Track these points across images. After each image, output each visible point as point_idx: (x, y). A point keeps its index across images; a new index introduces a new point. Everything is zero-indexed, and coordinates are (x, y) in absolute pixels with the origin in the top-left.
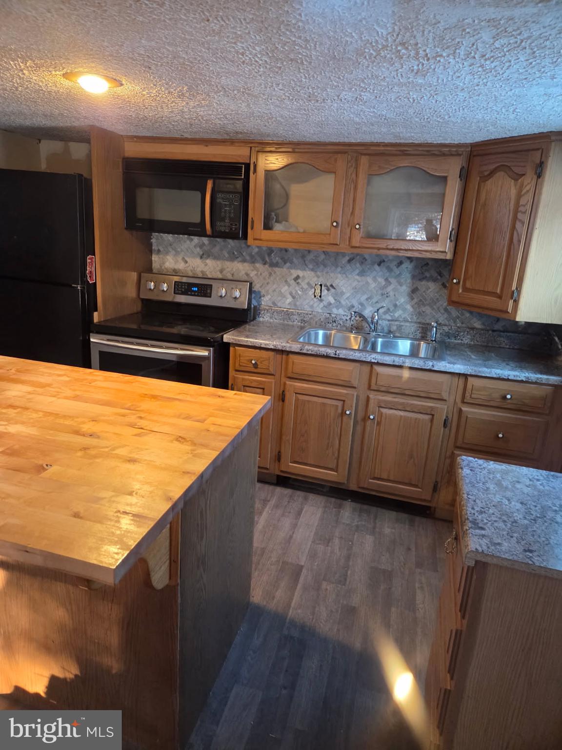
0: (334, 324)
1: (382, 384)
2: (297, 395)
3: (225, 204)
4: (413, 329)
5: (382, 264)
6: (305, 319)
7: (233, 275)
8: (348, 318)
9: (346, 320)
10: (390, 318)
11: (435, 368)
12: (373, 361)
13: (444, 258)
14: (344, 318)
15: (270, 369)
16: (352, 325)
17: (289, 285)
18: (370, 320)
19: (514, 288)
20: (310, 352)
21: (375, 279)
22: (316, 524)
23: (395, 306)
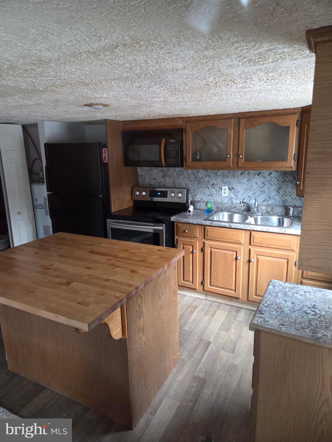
0: (235, 209)
1: (256, 242)
2: (211, 249)
3: (171, 150)
4: (280, 210)
5: (260, 175)
6: (219, 207)
8: (243, 205)
9: (241, 206)
10: (267, 204)
11: (286, 233)
12: (251, 229)
13: (291, 170)
15: (196, 235)
16: (245, 209)
17: (209, 189)
18: (253, 206)
20: (216, 225)
21: (256, 183)
22: (222, 320)
23: (269, 197)
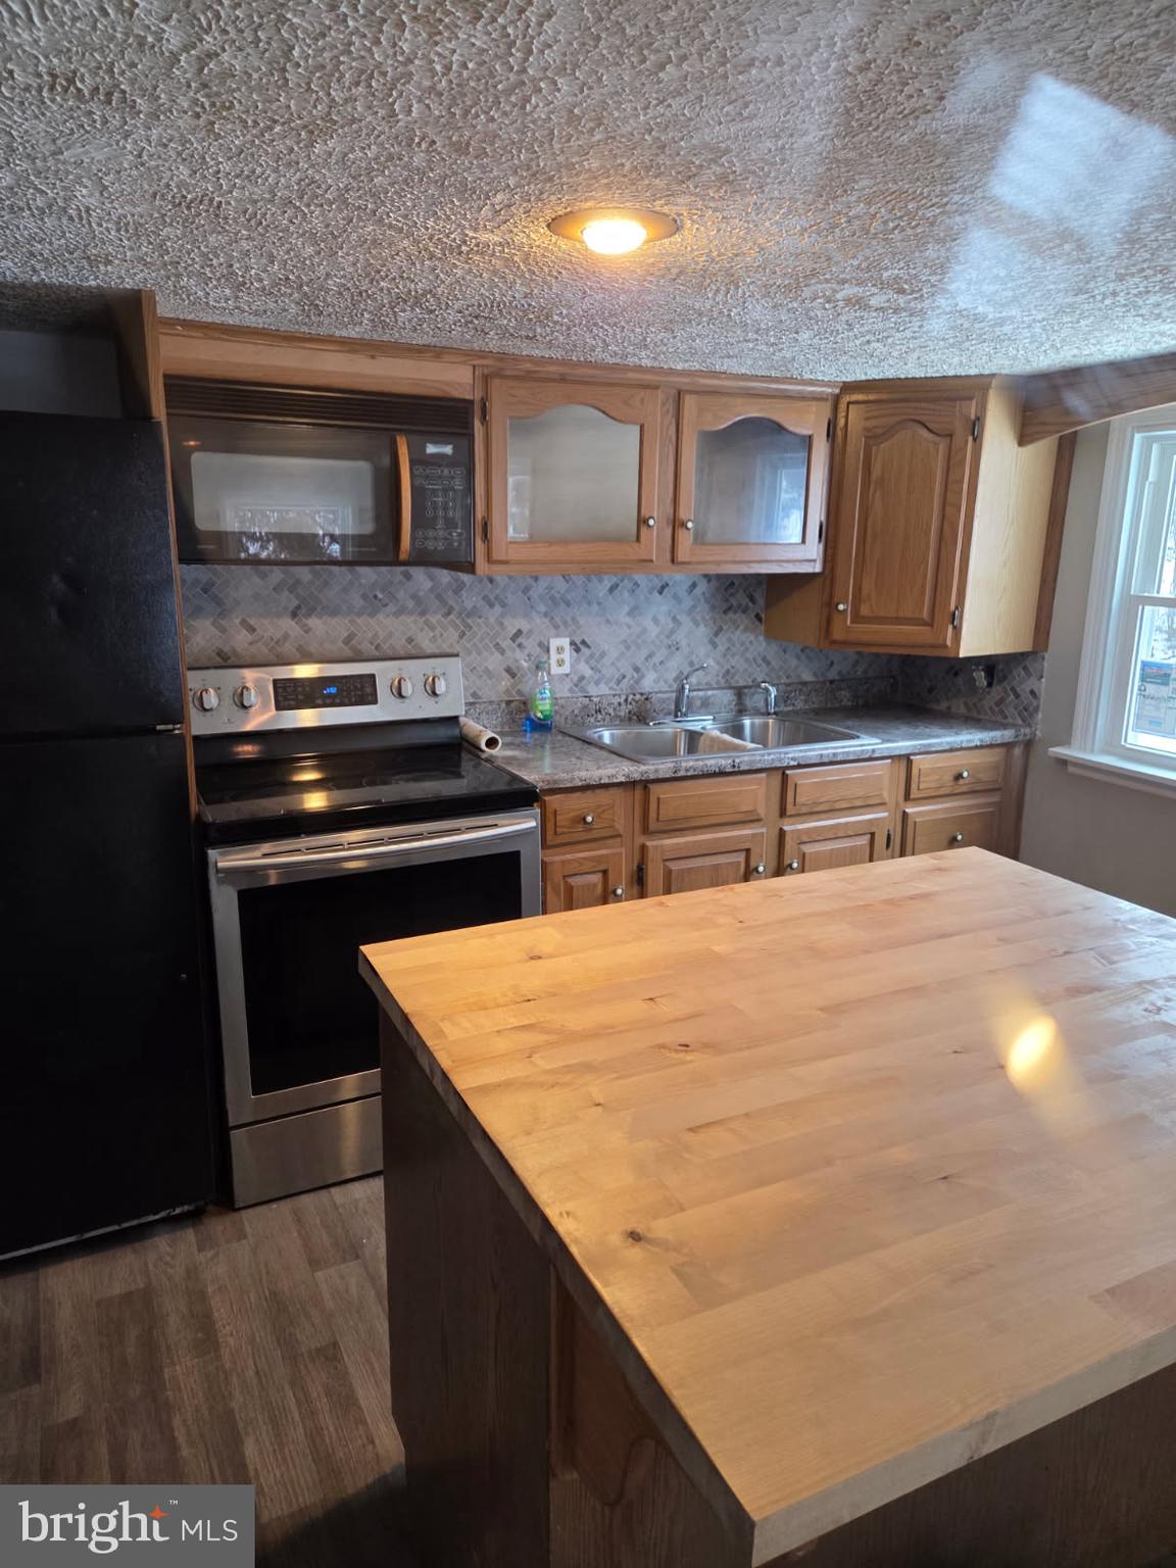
0: (600, 717)
1: (802, 802)
2: (668, 863)
3: (434, 491)
5: (666, 591)
7: (377, 647)
8: (622, 701)
9: (620, 704)
14: (616, 700)
15: (617, 826)
16: (630, 712)
17: (503, 652)
19: (952, 607)
21: (655, 620)
